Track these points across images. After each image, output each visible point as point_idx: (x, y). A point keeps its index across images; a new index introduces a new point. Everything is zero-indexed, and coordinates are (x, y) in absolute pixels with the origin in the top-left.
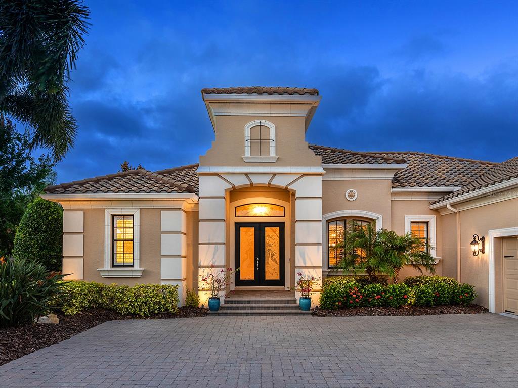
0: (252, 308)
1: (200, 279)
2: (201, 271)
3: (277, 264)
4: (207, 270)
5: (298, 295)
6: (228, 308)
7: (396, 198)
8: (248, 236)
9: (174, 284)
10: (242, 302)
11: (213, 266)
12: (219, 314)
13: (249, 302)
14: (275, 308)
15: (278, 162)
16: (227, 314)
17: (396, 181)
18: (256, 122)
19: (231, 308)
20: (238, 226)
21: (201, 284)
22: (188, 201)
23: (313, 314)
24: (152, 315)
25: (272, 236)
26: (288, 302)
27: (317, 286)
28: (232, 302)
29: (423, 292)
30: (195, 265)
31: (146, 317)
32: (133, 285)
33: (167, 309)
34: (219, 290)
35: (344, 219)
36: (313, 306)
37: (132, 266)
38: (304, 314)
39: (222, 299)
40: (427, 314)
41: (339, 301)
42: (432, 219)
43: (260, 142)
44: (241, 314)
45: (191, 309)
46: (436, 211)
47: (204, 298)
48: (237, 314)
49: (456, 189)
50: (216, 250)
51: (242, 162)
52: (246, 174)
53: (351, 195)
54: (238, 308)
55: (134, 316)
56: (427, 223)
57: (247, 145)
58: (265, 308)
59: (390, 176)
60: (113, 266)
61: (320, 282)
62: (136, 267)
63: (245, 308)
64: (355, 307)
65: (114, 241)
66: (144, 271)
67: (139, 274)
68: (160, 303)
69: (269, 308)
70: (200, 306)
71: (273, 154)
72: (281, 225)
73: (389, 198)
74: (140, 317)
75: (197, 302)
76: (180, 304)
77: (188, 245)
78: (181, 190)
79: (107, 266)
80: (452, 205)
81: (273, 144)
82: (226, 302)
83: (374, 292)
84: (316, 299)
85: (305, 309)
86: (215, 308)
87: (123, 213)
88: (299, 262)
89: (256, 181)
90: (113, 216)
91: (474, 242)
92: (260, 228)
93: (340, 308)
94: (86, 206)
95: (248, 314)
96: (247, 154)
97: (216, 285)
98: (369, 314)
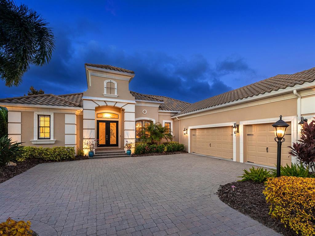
0: (107, 155)
1: (84, 144)
2: (84, 141)
3: (115, 137)
4: (87, 140)
5: (126, 150)
6: (97, 156)
7: (160, 114)
8: (103, 126)
9: (73, 146)
10: (103, 153)
11: (90, 139)
12: (93, 158)
13: (106, 153)
14: (117, 155)
15: (118, 97)
16: (97, 158)
17: (160, 108)
18: (109, 81)
19: (99, 155)
20: (98, 122)
21: (84, 146)
22: (78, 111)
23: (132, 156)
24: (62, 160)
25: (113, 126)
26: (122, 152)
27: (133, 146)
28: (98, 153)
29: (169, 147)
30: (81, 138)
31: (59, 161)
32: (52, 147)
33: (70, 157)
34: (93, 148)
35: (142, 121)
36: (132, 153)
37: (50, 139)
38: (128, 156)
39: (94, 152)
40: (170, 154)
41: (141, 151)
42: (172, 122)
43: (110, 89)
44: (103, 158)
45: (80, 157)
46: (173, 119)
47: (86, 152)
48: (101, 158)
49: (179, 112)
50: (91, 132)
51: (103, 96)
52: (105, 101)
53: (145, 112)
54: (101, 155)
55: (53, 161)
56: (170, 123)
57: (105, 89)
58: (113, 155)
59: (158, 106)
60: (39, 139)
61: (134, 144)
62: (52, 139)
63: (104, 155)
64: (147, 153)
65: (39, 127)
66: (56, 141)
67: (54, 142)
68: (66, 154)
69: (114, 155)
70: (84, 155)
71: (116, 94)
72: (117, 122)
73: (158, 114)
74: (56, 161)
75: (83, 153)
76: (75, 155)
77: (77, 129)
78: (75, 106)
79: (36, 139)
80: (178, 118)
81: (116, 91)
82: (96, 153)
83: (153, 147)
84: (133, 151)
85: (129, 154)
86: (91, 156)
87: (44, 114)
88: (126, 137)
89: (109, 104)
90: (38, 115)
91: (184, 130)
92: (108, 123)
93: (142, 154)
94: (23, 109)
95: (106, 158)
96: (105, 93)
97: (92, 146)
98: (152, 155)
